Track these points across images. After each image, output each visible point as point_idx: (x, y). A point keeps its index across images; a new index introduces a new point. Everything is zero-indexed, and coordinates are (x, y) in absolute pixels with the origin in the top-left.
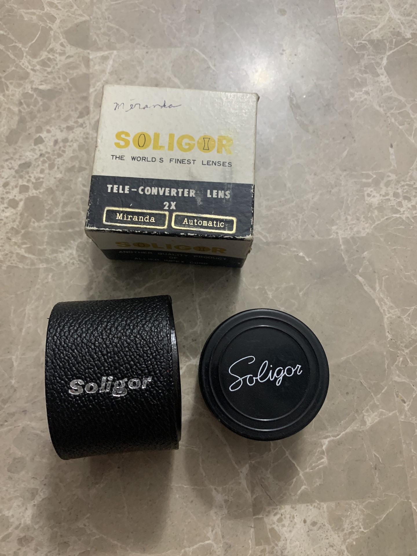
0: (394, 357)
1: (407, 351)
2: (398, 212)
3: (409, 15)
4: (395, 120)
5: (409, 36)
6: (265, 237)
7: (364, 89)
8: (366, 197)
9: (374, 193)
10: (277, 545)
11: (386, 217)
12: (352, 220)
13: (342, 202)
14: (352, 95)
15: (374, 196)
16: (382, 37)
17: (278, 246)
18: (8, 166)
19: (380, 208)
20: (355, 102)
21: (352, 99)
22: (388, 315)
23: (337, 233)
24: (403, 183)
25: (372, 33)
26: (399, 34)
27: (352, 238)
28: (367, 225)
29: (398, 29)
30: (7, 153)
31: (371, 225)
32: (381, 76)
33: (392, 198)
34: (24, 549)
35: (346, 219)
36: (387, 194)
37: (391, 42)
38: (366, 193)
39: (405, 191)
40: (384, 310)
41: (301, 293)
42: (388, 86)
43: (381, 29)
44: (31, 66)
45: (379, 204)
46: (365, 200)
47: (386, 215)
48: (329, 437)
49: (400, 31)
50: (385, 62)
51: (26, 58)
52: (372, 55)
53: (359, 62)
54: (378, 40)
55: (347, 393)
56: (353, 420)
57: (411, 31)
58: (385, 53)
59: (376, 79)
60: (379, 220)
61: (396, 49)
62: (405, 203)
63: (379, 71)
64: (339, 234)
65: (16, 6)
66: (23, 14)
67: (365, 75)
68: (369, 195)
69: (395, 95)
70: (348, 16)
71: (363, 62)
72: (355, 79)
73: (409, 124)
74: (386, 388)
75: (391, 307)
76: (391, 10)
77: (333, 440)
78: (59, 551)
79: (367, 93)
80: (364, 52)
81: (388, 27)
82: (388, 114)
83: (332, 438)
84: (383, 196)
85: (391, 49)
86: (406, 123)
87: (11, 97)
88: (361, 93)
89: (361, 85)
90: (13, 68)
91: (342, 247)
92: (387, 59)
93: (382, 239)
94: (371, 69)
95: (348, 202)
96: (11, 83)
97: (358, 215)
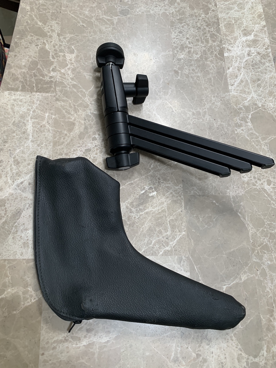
0: (253, 250)
1: (259, 248)
2: (255, 185)
3: (260, 96)
4: (255, 144)
5: (260, 106)
6: (198, 192)
7: (241, 128)
8: (242, 178)
9: (245, 176)
10: (204, 333)
11: (250, 188)
12: (236, 188)
13: (232, 179)
14: (236, 130)
15: (245, 178)
16: (249, 105)
17: (204, 197)
18: (80, 150)
19: (248, 183)
20: (237, 133)
21: (236, 132)
22: (251, 232)
23: (230, 193)
24: (257, 173)
25: (245, 103)
26: (256, 104)
27: (236, 196)
28: (242, 190)
29: (256, 102)
30: (79, 143)
31: (244, 190)
32: (249, 123)
33: (253, 179)
34: (89, 334)
35: (234, 187)
36: (251, 177)
37: (253, 108)
38: (242, 176)
39: (258, 176)
40: (249, 229)
41: (214, 220)
42: (251, 128)
43: (248, 101)
44: (90, 101)
45: (247, 181)
46: (241, 179)
47: (250, 187)
48: (226, 285)
49: (257, 103)
50: (250, 117)
51: (87, 97)
52: (245, 113)
53: (239, 115)
54: (247, 106)
55: (234, 266)
56: (236, 277)
57: (261, 104)
58: (250, 113)
59: (247, 124)
60: (247, 189)
61: (255, 111)
62: (258, 181)
63: (248, 121)
64: (230, 194)
65: (82, 71)
66: (86, 75)
67: (242, 122)
68: (243, 177)
69: (255, 132)
70: (234, 94)
71: (241, 115)
72: (237, 123)
73: (260, 146)
74: (250, 264)
75: (252, 228)
76: (253, 93)
77: (228, 287)
78: (106, 335)
79: (242, 130)
80: (241, 111)
81: (252, 101)
82: (252, 141)
83: (227, 286)
84: (249, 178)
85: (253, 111)
86: (259, 145)
87: (80, 116)
88: (240, 130)
89: (240, 126)
90: (81, 102)
91: (232, 200)
92: (251, 115)
93: (248, 197)
94: (244, 119)
95: (234, 179)
96: (80, 109)
97: (238, 185)
